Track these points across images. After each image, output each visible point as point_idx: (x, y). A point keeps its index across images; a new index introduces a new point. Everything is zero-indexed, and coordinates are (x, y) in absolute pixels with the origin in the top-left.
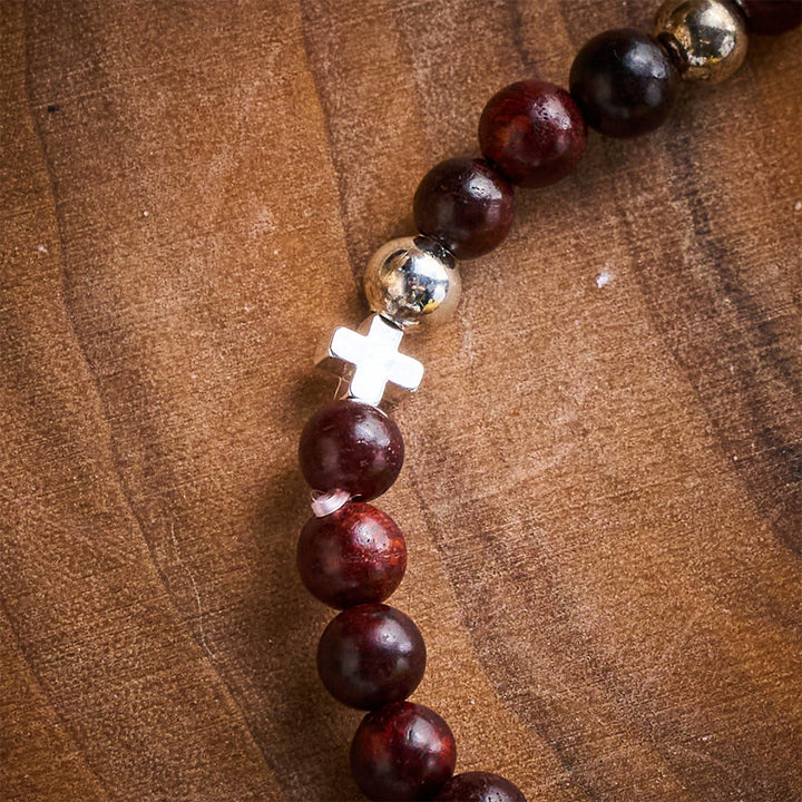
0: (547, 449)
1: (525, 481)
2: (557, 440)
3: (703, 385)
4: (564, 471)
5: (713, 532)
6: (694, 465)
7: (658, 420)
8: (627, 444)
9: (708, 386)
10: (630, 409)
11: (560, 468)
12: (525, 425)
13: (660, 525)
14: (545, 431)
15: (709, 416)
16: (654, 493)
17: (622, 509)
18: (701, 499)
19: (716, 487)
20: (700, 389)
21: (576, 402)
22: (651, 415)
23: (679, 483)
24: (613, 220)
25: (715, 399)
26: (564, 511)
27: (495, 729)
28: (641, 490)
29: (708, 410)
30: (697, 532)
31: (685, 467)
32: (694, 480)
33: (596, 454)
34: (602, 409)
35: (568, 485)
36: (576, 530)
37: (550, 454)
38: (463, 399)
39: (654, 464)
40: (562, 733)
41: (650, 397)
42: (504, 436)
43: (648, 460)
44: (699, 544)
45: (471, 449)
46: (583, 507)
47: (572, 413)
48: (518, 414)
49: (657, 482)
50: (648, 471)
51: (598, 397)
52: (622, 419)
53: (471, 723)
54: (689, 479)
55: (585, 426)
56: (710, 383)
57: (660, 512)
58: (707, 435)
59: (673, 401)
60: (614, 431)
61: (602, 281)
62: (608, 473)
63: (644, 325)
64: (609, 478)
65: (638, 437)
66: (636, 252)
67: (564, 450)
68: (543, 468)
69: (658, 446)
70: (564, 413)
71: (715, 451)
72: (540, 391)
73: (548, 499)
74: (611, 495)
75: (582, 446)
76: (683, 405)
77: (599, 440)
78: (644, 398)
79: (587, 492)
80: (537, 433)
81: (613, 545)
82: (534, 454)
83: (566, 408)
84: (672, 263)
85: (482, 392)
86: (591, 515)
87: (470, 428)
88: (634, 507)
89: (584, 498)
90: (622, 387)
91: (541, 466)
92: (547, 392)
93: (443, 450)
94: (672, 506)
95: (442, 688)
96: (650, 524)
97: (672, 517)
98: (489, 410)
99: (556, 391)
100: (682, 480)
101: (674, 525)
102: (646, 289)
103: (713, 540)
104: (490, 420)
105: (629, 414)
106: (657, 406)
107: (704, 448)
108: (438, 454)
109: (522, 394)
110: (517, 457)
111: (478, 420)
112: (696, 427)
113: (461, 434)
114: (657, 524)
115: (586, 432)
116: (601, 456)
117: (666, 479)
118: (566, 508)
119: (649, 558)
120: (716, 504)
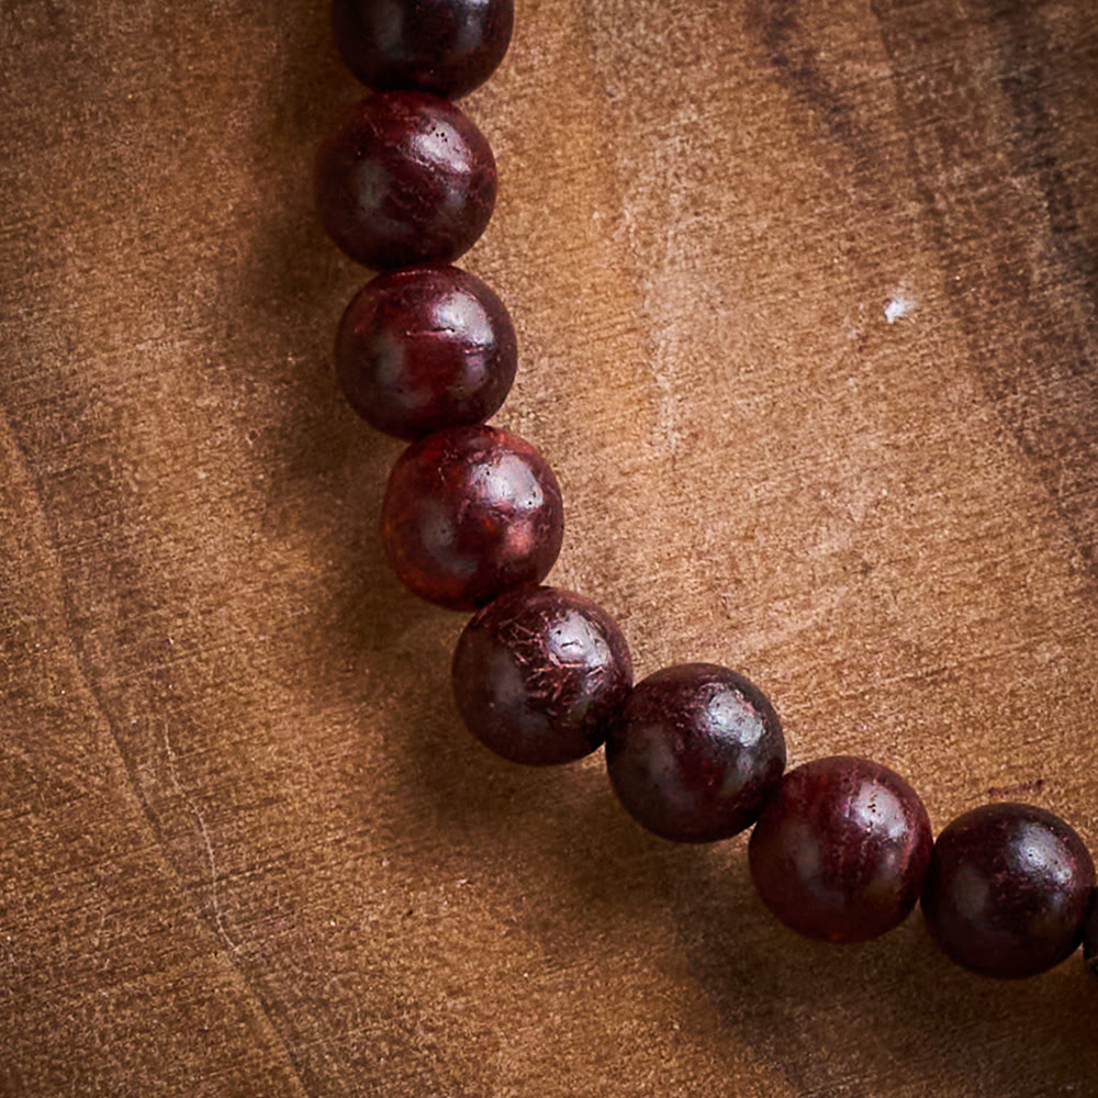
0: (802, 597)
1: (765, 652)
2: (818, 581)
3: (1065, 488)
4: (829, 634)
5: (1082, 737)
6: (1050, 624)
7: (990, 547)
8: (936, 589)
9: (1073, 489)
10: (943, 527)
11: (822, 629)
12: (764, 556)
13: (994, 725)
14: (799, 567)
15: (1077, 540)
16: (983, 671)
17: (928, 698)
18: (1062, 682)
19: (1088, 661)
20: (1061, 494)
21: (850, 516)
22: (978, 538)
23: (1026, 655)
24: (914, 208)
25: (1087, 511)
26: (830, 702)
27: (713, 1072)
28: (961, 665)
29: (1074, 530)
30: (1057, 737)
31: (1035, 625)
32: (1049, 649)
33: (885, 605)
34: (895, 529)
35: (838, 658)
36: (849, 734)
37: (807, 605)
38: (659, 513)
39: (983, 622)
40: (828, 1078)
41: (976, 508)
42: (726, 574)
43: (973, 615)
44: (1059, 757)
45: (672, 598)
46: (863, 694)
47: (844, 535)
48: (752, 538)
49: (988, 652)
50: (972, 634)
51: (889, 508)
52: (929, 545)
53: (673, 1063)
54: (1043, 647)
55: (866, 557)
56: (1078, 485)
57: (993, 701)
58: (1072, 572)
59: (1015, 514)
60: (914, 566)
61: (894, 311)
62: (904, 638)
63: (966, 386)
64: (907, 645)
65: (957, 575)
66: (952, 262)
67: (829, 600)
68: (796, 628)
69: (989, 592)
70: (830, 536)
71: (1085, 600)
72: (789, 499)
73: (804, 682)
74: (910, 675)
75: (860, 591)
76: (1031, 521)
77: (890, 582)
78: (966, 511)
79: (870, 670)
80: (784, 570)
81: (913, 760)
82: (779, 605)
83: (833, 527)
84: (1013, 282)
85: (690, 501)
86: (877, 709)
87: (670, 562)
88: (948, 695)
89: (865, 680)
90: (928, 491)
91: (793, 625)
92: (802, 500)
93: (625, 598)
94: (1013, 693)
95: (623, 1003)
96: (976, 724)
97: (1013, 712)
98: (703, 530)
99: (817, 498)
100: (1030, 649)
101: (1017, 724)
102: (969, 325)
103: (1083, 750)
104: (706, 546)
105: (940, 537)
106: (988, 524)
107: (1066, 595)
108: (617, 605)
109: (759, 505)
110: (750, 611)
111: (684, 548)
112: (1052, 560)
113: (656, 572)
114: (988, 724)
115: (867, 569)
116: (893, 608)
117: (1003, 647)
118: (834, 696)
119: (975, 782)
120: (1089, 690)
